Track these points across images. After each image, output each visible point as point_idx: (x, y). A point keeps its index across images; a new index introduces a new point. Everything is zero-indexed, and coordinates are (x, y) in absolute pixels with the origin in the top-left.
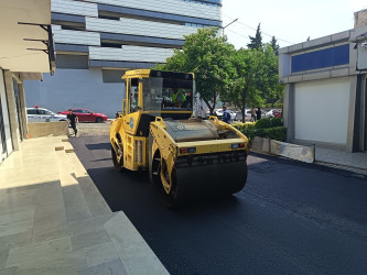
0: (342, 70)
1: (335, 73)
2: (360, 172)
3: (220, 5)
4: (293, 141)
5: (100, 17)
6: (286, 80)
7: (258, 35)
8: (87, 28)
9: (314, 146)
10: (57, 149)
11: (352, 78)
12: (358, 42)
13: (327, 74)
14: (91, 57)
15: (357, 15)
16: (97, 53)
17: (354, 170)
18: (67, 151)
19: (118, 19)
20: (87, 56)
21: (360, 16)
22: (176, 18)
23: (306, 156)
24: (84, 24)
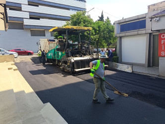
0: (142, 31)
1: (140, 32)
2: (153, 76)
3: (85, 2)
4: (121, 63)
5: (29, 5)
6: (118, 35)
7: (102, 16)
8: (23, 9)
9: (132, 65)
10: (9, 69)
11: (147, 35)
12: (152, 18)
13: (136, 33)
14: (25, 24)
15: (149, 7)
16: (28, 22)
17: (150, 75)
18: (14, 70)
19: (38, 6)
20: (23, 23)
21: (151, 7)
22: (66, 7)
23: (129, 69)
24: (21, 7)
